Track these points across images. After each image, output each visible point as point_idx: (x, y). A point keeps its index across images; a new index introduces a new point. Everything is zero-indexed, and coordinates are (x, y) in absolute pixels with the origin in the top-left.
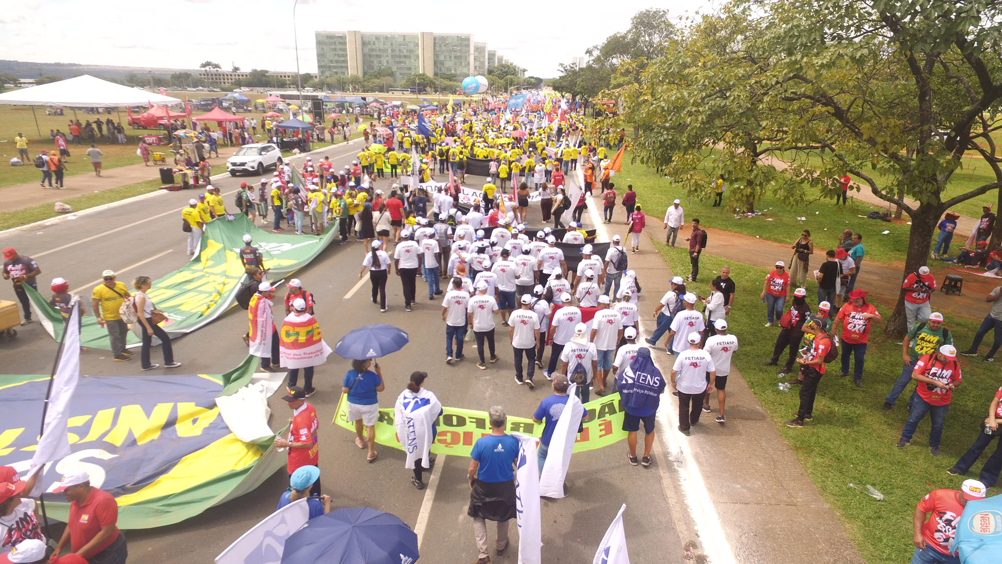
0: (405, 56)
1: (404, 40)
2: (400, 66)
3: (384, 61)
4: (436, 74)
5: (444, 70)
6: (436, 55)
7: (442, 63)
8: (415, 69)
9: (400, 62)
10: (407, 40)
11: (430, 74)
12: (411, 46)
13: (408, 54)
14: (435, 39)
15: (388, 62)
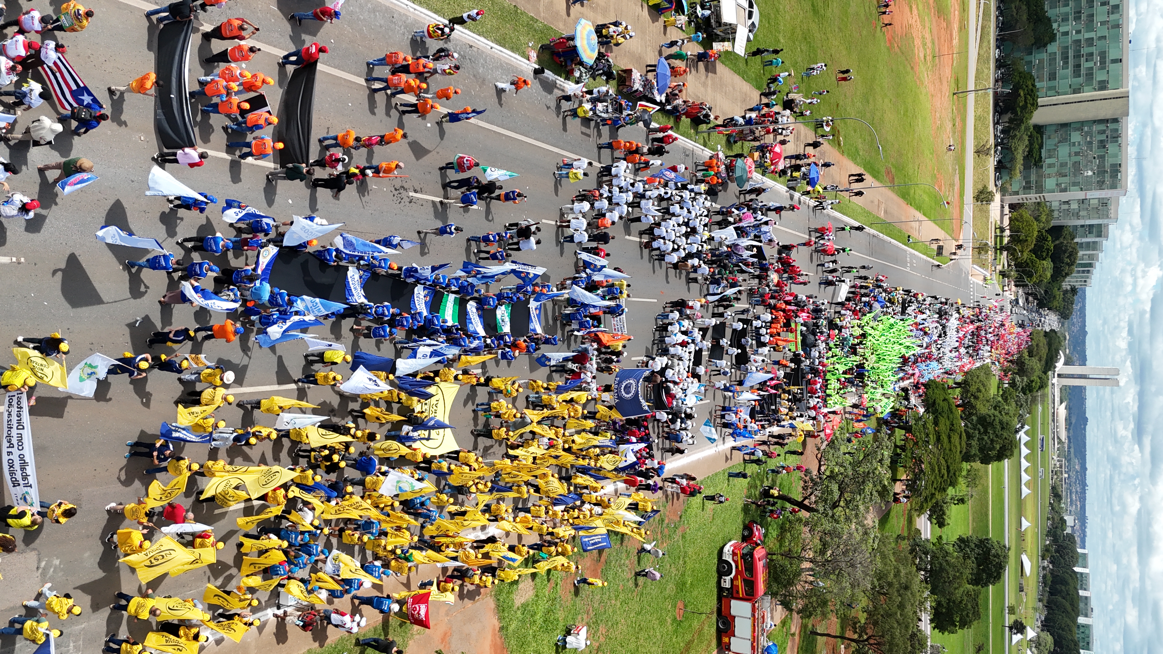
0: (1078, 66)
1: (1115, 61)
2: (1058, 57)
3: (1070, 26)
4: (1039, 129)
5: (1049, 143)
6: (1080, 125)
7: (1065, 140)
8: (1050, 88)
9: (1065, 58)
10: (1112, 67)
11: (1038, 117)
12: (1100, 76)
13: (1083, 71)
14: (1116, 120)
15: (1066, 34)
